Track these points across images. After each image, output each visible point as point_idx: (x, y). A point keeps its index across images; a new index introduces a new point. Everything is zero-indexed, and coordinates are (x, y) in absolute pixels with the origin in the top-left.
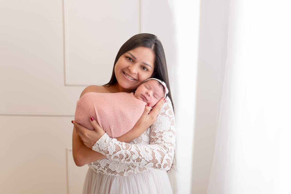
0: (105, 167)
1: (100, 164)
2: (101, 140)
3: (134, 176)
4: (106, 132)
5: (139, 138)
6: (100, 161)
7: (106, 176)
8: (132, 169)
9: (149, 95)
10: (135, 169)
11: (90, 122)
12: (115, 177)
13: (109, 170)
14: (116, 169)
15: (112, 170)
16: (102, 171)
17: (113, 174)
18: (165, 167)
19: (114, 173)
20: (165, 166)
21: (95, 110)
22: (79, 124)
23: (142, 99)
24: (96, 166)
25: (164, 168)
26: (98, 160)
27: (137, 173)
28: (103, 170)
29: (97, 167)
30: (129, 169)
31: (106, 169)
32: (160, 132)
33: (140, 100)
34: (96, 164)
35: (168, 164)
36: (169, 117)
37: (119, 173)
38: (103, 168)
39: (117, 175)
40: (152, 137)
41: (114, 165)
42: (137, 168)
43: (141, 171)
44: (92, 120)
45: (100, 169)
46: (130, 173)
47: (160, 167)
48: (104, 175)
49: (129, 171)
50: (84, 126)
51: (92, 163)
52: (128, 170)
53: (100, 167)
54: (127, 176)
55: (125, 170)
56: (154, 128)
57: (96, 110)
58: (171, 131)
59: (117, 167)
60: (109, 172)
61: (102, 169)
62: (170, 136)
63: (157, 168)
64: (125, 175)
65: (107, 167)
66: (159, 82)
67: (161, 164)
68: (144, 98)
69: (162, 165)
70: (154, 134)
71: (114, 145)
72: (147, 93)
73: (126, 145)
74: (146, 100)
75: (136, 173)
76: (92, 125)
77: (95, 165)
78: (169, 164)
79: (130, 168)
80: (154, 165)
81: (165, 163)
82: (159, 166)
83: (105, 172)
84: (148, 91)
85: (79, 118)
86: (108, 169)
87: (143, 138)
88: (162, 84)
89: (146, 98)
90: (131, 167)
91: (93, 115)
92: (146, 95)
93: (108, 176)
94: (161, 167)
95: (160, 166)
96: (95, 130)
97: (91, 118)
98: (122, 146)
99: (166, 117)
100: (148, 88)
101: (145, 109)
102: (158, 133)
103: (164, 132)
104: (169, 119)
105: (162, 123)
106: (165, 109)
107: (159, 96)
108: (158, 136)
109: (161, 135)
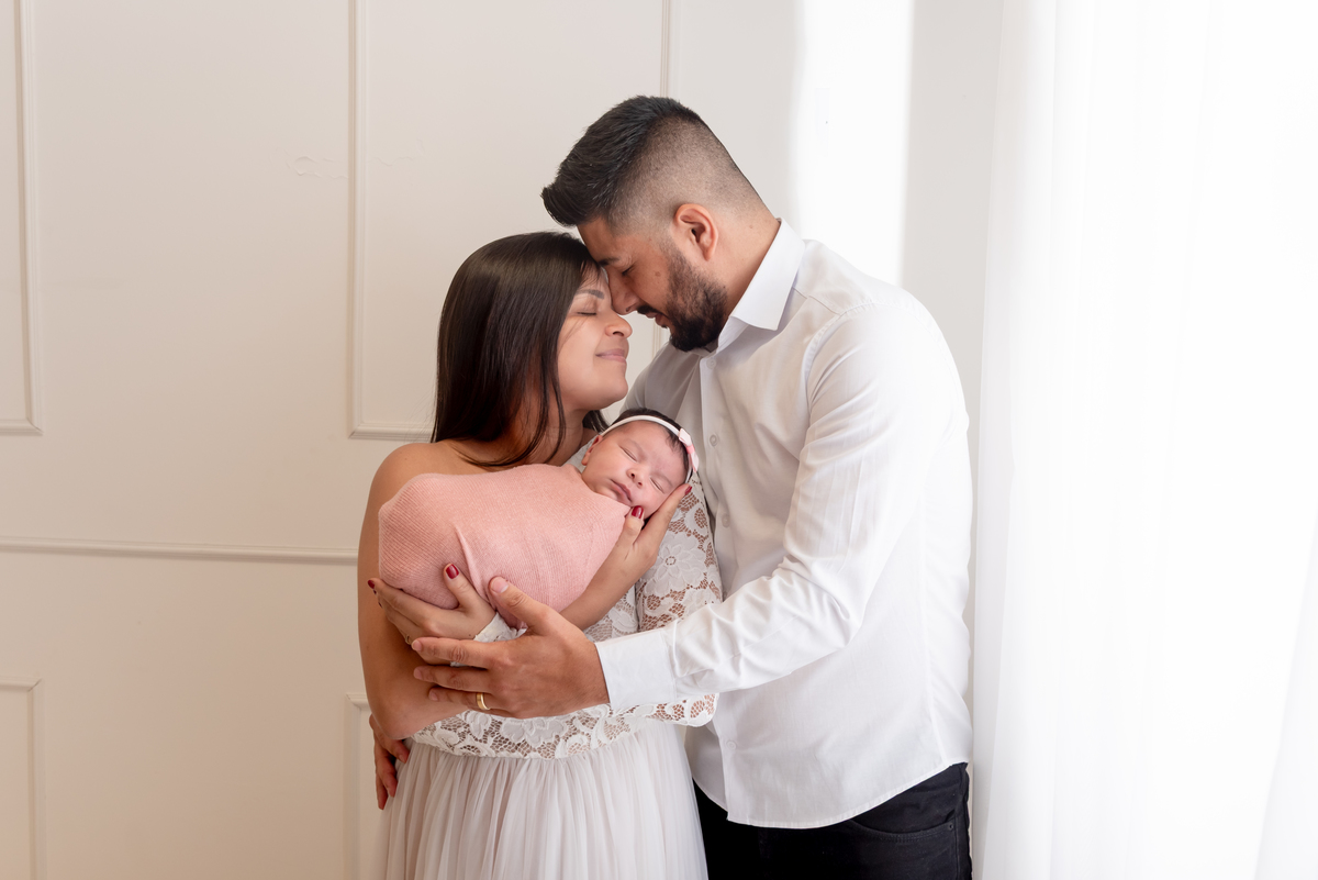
0: (486, 732)
1: (468, 726)
3: (591, 757)
4: (496, 612)
5: (602, 622)
6: (468, 718)
7: (491, 761)
8: (582, 731)
9: (639, 483)
10: (593, 733)
11: (443, 579)
12: (524, 761)
14: (525, 737)
15: (512, 740)
16: (474, 747)
17: (517, 754)
18: (697, 715)
19: (522, 749)
20: (695, 711)
21: (459, 540)
22: (401, 590)
23: (613, 495)
24: (452, 733)
25: (693, 718)
27: (598, 746)
28: (477, 744)
29: (454, 737)
30: (574, 734)
31: (491, 740)
32: (673, 594)
33: (607, 498)
35: (705, 701)
36: (697, 536)
37: (539, 748)
38: (480, 737)
39: (532, 754)
40: (648, 612)
41: (518, 724)
42: (599, 726)
43: (613, 739)
44: (451, 576)
45: (469, 741)
46: (576, 747)
47: (679, 715)
48: (483, 761)
49: (574, 739)
50: (418, 595)
51: (438, 724)
52: (571, 736)
53: (468, 736)
54: (567, 757)
55: (557, 736)
56: (652, 579)
57: (463, 541)
59: (531, 728)
60: (501, 748)
61: (476, 740)
63: (669, 718)
64: (560, 753)
65: (494, 734)
66: (672, 435)
67: (683, 705)
68: (620, 491)
69: (687, 707)
70: (656, 602)
72: (633, 475)
74: (629, 499)
75: (595, 745)
76: (452, 593)
77: (450, 730)
78: (711, 704)
79: (576, 730)
80: (660, 710)
81: (695, 701)
82: (676, 713)
83: (486, 749)
84: (636, 470)
86: (496, 738)
87: (613, 620)
88: (679, 441)
89: (627, 493)
90: (577, 723)
91: (453, 558)
92: (628, 483)
93: (497, 761)
94: (682, 713)
95: (679, 711)
96: (460, 608)
97: (448, 571)
99: (689, 535)
100: (635, 454)
101: (625, 527)
102: (668, 596)
103: (687, 591)
104: (698, 544)
105: (678, 561)
106: (683, 509)
107: (670, 483)
108: (669, 609)
109: (679, 602)
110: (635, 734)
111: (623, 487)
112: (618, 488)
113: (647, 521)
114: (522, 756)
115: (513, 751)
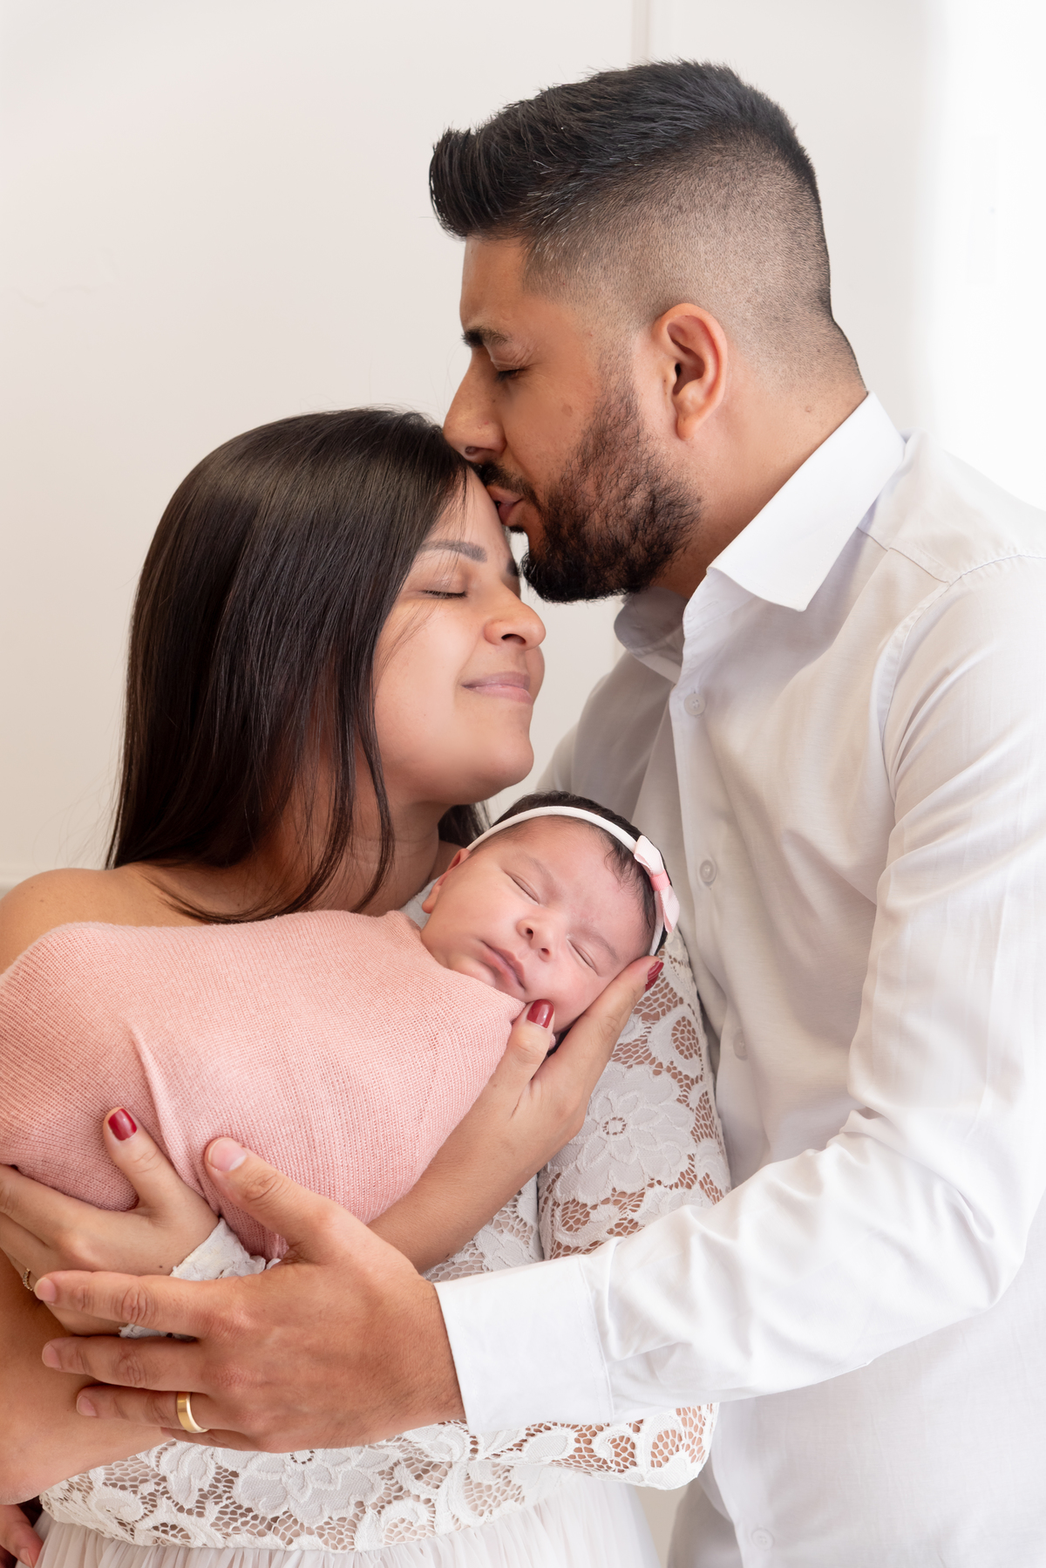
0: (203, 1494)
1: (164, 1479)
3: (436, 1549)
4: (220, 1216)
6: (166, 1457)
8: (414, 1492)
9: (545, 951)
10: (439, 1497)
11: (103, 1144)
12: (287, 1554)
14: (289, 1505)
15: (261, 1510)
16: (174, 1526)
17: (271, 1540)
18: (667, 1460)
19: (282, 1530)
20: (661, 1453)
21: (138, 1057)
22: (14, 1167)
23: (486, 974)
24: (127, 1495)
25: (660, 1465)
26: (148, 1448)
27: (451, 1527)
28: (183, 1520)
29: (131, 1506)
30: (396, 1498)
31: (212, 1510)
32: (618, 1199)
33: (474, 980)
34: (132, 1479)
35: (682, 1430)
36: (674, 1076)
37: (321, 1528)
38: (190, 1504)
39: (305, 1541)
40: (563, 1237)
41: (276, 1477)
42: (453, 1481)
43: (486, 1513)
44: (120, 1135)
45: (165, 1513)
46: (402, 1527)
47: (625, 1460)
48: (195, 1554)
49: (396, 1510)
50: (50, 1180)
51: (98, 1475)
52: (389, 1502)
53: (163, 1503)
54: (382, 1546)
55: (360, 1504)
56: (572, 1167)
57: (148, 1058)
58: (696, 1186)
59: (303, 1486)
60: (235, 1529)
61: (181, 1509)
63: (603, 1465)
64: (364, 1537)
65: (220, 1497)
66: (618, 845)
67: (635, 1437)
68: (502, 966)
69: (643, 1442)
72: (530, 932)
74: (522, 984)
75: (444, 1524)
76: (121, 1173)
77: (123, 1488)
78: (697, 1435)
79: (401, 1489)
80: (583, 1445)
81: (661, 1429)
82: (617, 1455)
83: (202, 1531)
84: (537, 920)
85: (16, 1123)
86: (226, 1506)
87: (488, 1253)
88: (634, 862)
89: (515, 968)
90: (404, 1476)
91: (124, 1097)
92: (518, 949)
93: (228, 1555)
94: (632, 1455)
95: (625, 1449)
96: (140, 1209)
97: (114, 1123)
99: (657, 1073)
100: (537, 888)
101: (512, 1043)
102: (606, 1201)
103: (649, 1193)
104: (677, 1092)
105: (630, 1127)
106: (646, 1017)
107: (612, 952)
108: (608, 1228)
109: (631, 1215)
110: (538, 1509)
111: (507, 958)
112: (497, 960)
113: (562, 1035)
114: (281, 1544)
115: (261, 1534)
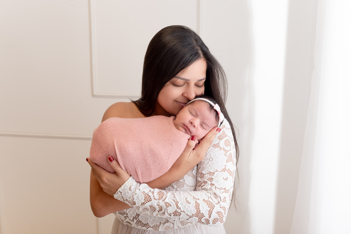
0: (134, 218)
1: (127, 214)
2: (124, 187)
3: (174, 231)
4: (131, 176)
5: (181, 180)
6: (128, 210)
7: (135, 229)
8: (170, 221)
9: (195, 126)
11: (109, 163)
12: (147, 231)
13: (139, 222)
14: (148, 221)
15: (143, 222)
16: (129, 222)
17: (144, 228)
18: (216, 223)
19: (146, 226)
20: (214, 222)
21: (114, 147)
23: (184, 130)
24: (122, 216)
25: (214, 224)
26: (124, 209)
27: (177, 228)
28: (131, 222)
29: (123, 218)
30: (167, 222)
31: (135, 221)
32: (210, 173)
33: (181, 132)
34: (123, 213)
35: (219, 218)
36: (224, 150)
37: (153, 227)
38: (132, 219)
39: (150, 229)
40: (199, 179)
41: (146, 216)
43: (184, 225)
44: (111, 161)
45: (127, 220)
46: (168, 227)
47: (208, 223)
48: (133, 228)
50: (101, 167)
52: (166, 223)
53: (127, 218)
54: (164, 231)
55: (160, 223)
56: (202, 166)
57: (116, 148)
58: (226, 171)
59: (151, 218)
60: (139, 225)
61: (130, 220)
62: (225, 178)
63: (203, 223)
64: (161, 229)
65: (136, 218)
66: (211, 106)
67: (209, 219)
68: (186, 129)
69: (211, 220)
70: (202, 176)
71: (142, 193)
72: (192, 122)
73: (159, 194)
74: (190, 132)
75: (176, 227)
76: (111, 167)
77: (121, 214)
78: (222, 219)
79: (168, 221)
80: (199, 220)
81: (215, 218)
82: (206, 222)
83: (134, 224)
84: (193, 120)
85: (94, 157)
86: (137, 220)
87: (186, 180)
88: (214, 109)
89: (189, 129)
91: (112, 154)
92: (189, 126)
93: (138, 230)
94: (209, 222)
95: (207, 221)
96: (116, 173)
97: (110, 159)
98: (153, 194)
99: (220, 150)
100: (194, 113)
101: (188, 144)
102: (207, 173)
103: (215, 173)
104: (224, 153)
105: (214, 160)
106: (219, 139)
107: (209, 126)
108: (207, 179)
109: (211, 177)
111: (187, 127)
113: (199, 142)
114: (146, 229)
115: (143, 227)
